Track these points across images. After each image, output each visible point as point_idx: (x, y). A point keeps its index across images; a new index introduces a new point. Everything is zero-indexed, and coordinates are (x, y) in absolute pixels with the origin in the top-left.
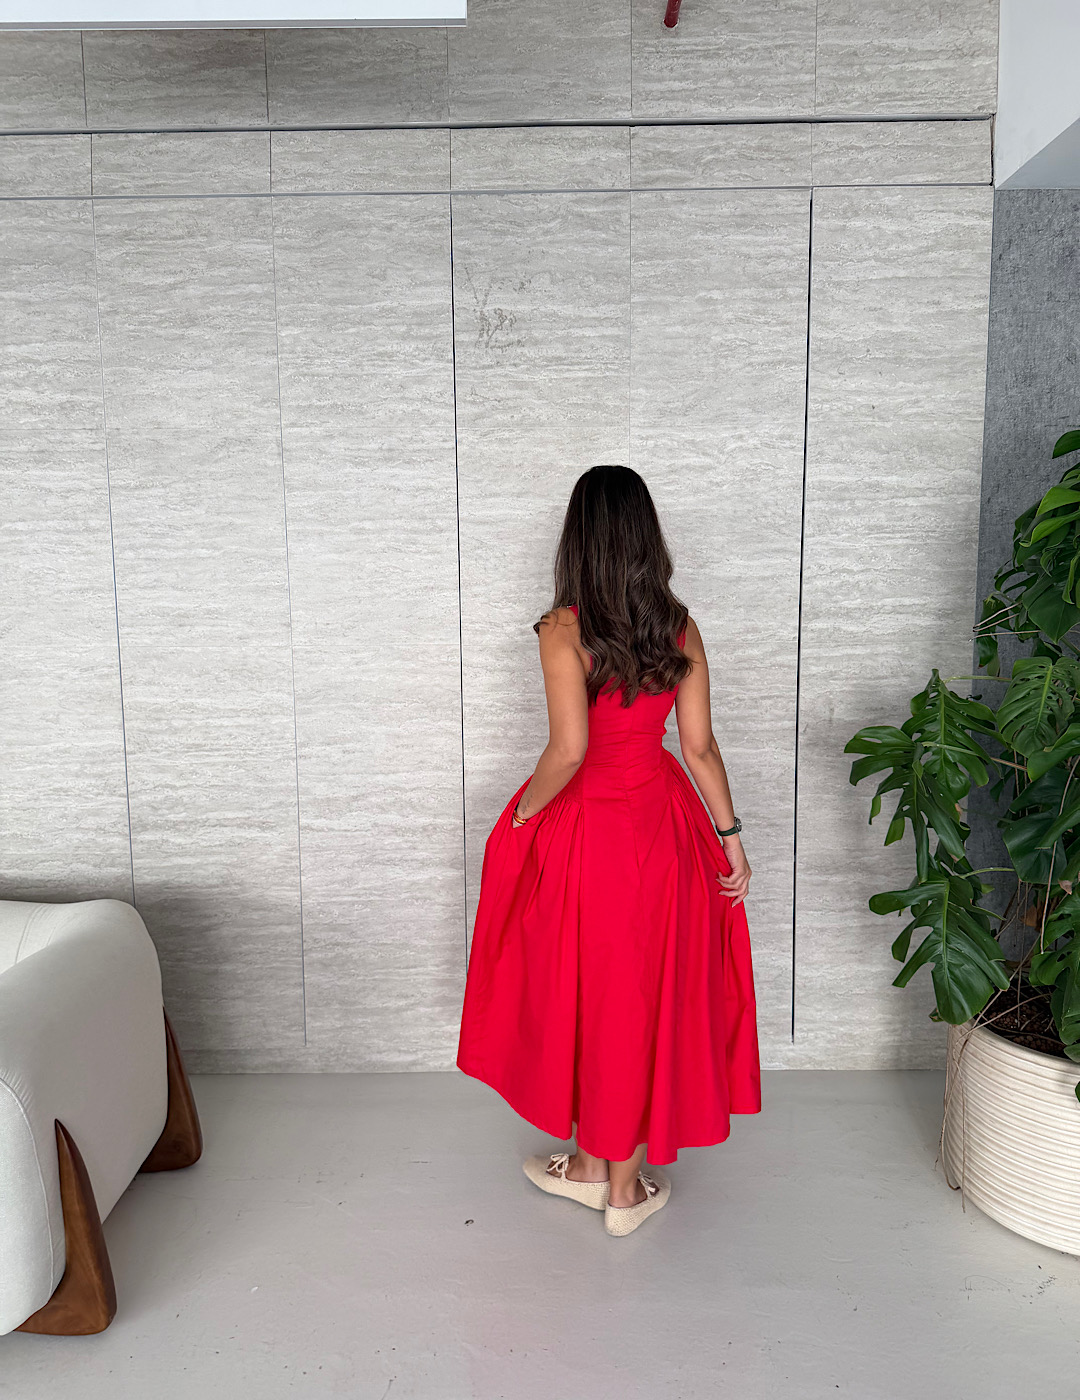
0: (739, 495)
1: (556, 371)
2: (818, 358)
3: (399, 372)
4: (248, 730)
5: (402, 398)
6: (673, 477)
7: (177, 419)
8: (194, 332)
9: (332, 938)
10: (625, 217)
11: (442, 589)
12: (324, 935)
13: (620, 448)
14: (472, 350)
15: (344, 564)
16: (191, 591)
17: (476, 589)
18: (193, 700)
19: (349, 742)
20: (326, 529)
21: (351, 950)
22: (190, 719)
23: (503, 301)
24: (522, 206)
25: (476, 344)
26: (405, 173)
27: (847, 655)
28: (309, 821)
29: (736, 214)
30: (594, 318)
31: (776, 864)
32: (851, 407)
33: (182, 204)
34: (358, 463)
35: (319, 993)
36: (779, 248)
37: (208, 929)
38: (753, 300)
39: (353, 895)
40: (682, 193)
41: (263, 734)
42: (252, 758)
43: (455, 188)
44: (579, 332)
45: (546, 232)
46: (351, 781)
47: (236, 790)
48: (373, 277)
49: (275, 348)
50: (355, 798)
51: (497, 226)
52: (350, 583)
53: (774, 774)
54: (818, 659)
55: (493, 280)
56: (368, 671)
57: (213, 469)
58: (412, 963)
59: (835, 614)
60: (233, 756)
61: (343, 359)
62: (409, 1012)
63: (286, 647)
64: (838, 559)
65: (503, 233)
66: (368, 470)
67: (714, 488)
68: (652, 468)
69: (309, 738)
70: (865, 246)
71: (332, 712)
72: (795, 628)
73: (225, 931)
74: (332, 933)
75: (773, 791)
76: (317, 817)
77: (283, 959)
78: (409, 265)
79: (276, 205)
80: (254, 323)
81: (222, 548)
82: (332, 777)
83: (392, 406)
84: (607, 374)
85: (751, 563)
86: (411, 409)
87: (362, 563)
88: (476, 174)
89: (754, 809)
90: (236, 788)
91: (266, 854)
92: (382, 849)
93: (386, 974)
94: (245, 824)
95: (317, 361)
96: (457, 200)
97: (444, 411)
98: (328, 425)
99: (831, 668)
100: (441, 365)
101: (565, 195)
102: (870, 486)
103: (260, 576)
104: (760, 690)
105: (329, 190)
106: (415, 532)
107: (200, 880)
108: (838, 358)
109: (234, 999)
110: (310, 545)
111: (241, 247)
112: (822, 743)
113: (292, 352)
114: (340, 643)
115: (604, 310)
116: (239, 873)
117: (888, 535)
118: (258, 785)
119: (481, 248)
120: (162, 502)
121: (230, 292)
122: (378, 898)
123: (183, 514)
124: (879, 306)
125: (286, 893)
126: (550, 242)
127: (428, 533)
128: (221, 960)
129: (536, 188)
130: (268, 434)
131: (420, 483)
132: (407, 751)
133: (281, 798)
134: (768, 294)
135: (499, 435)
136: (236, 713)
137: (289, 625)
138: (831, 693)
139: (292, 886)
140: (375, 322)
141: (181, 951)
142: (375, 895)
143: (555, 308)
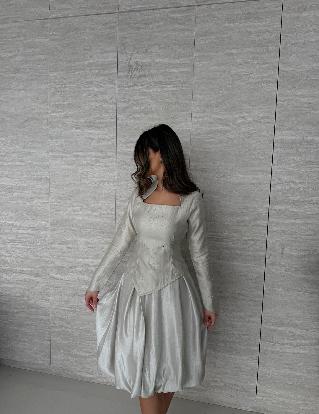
0: (242, 144)
1: (159, 87)
2: (282, 80)
3: (95, 90)
4: (32, 236)
5: (96, 100)
6: (210, 135)
7: (11, 110)
8: (18, 75)
9: (61, 323)
10: (193, 18)
11: (109, 182)
12: (58, 322)
13: (187, 122)
14: (124, 79)
15: (70, 170)
16: (13, 178)
17: (122, 183)
18: (13, 222)
19: (69, 244)
20: (64, 155)
21: (68, 330)
22: (11, 230)
23: (138, 58)
24: (148, 16)
25: (126, 77)
26: (101, 5)
27: (292, 223)
28: (53, 275)
29: (245, 13)
30: (178, 64)
31: (252, 319)
32: (298, 104)
33: (16, 24)
34: (77, 128)
35: (56, 345)
36: (265, 28)
37: (16, 313)
38: (252, 53)
39: (69, 307)
40: (220, 5)
41: (37, 238)
42: (33, 247)
43: (120, 10)
44: (171, 70)
45: (158, 27)
46: (70, 260)
47: (27, 259)
48: (86, 50)
49: (48, 81)
50: (71, 268)
51: (137, 25)
52: (73, 178)
53: (254, 277)
54: (277, 224)
55: (135, 49)
56: (79, 215)
57: (23, 130)
58: (91, 339)
59: (286, 203)
60: (26, 246)
61: (73, 85)
62: (89, 359)
63: (48, 203)
64: (289, 177)
65: (140, 28)
66: (81, 131)
67: (230, 141)
68: (201, 131)
69: (55, 241)
70: (309, 25)
71: (63, 231)
72: (266, 208)
73: (22, 315)
74: (61, 322)
75: (253, 285)
76: (57, 274)
77: (43, 329)
78: (101, 44)
79: (51, 22)
80: (40, 71)
81: (25, 162)
82: (63, 258)
83: (91, 104)
84: (182, 88)
85: (246, 176)
86: (99, 105)
87: (77, 170)
88: (129, 4)
89: (243, 292)
90: (27, 258)
91: (37, 286)
92: (80, 290)
93: (80, 341)
94: (30, 273)
95: (64, 86)
96: (121, 15)
97: (112, 106)
98: (66, 112)
99: (284, 228)
100: (112, 86)
101: (166, 10)
102: (307, 141)
103: (39, 174)
104: (248, 236)
105: (70, 15)
106: (99, 157)
107: (13, 294)
108: (293, 80)
109: (24, 342)
110: (58, 161)
111: (37, 40)
112: (277, 264)
113: (54, 82)
114: (68, 203)
115: (182, 60)
116: (27, 293)
117: (315, 166)
118: (35, 258)
119: (130, 35)
120: (4, 143)
121: (32, 59)
122: (78, 310)
123: (12, 148)
124: (315, 54)
125: (44, 303)
126: (159, 31)
127: (104, 158)
128: (20, 326)
129: (154, 8)
130: (44, 116)
131: (101, 136)
132: (92, 250)
133: (44, 265)
134: (259, 50)
135: (134, 116)
136: (28, 228)
137: (48, 194)
138: (283, 240)
139: (47, 300)
140: (86, 69)
141: (7, 321)
142: (78, 309)
143: (160, 60)
